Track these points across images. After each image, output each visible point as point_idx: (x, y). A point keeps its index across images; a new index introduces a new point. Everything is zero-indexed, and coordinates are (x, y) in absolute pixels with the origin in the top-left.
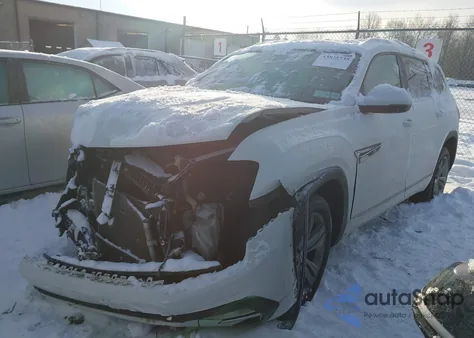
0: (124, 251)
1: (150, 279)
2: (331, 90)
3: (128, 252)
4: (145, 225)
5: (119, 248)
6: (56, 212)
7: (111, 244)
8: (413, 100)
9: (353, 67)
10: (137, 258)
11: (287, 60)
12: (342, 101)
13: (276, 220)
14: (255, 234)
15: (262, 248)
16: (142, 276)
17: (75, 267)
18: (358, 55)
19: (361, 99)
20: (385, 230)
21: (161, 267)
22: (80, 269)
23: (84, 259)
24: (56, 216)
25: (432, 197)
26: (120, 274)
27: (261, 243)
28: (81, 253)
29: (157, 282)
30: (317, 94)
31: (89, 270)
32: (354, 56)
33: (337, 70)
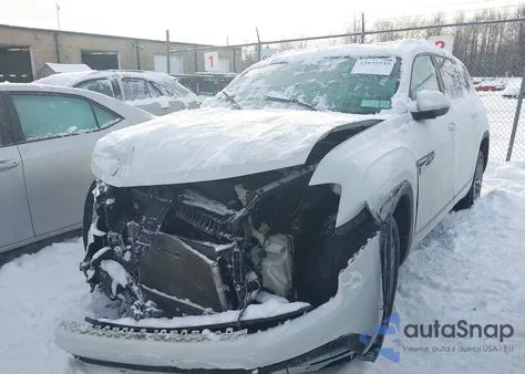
0: (181, 301)
1: (231, 329)
2: (379, 99)
3: (187, 301)
4: (215, 270)
5: (174, 298)
6: (84, 264)
7: (162, 294)
8: (452, 101)
9: (396, 72)
10: (200, 307)
11: (321, 70)
12: (394, 109)
13: (366, 247)
14: (345, 265)
15: (356, 279)
16: (219, 328)
17: (130, 328)
18: (399, 59)
19: (412, 106)
20: (435, 244)
21: (241, 315)
22: (137, 329)
23: (142, 317)
24: (85, 269)
25: (472, 203)
26: (190, 330)
27: (355, 274)
28: (137, 312)
29: (239, 333)
30: (365, 103)
31: (150, 330)
32: (395, 61)
33: (380, 77)
